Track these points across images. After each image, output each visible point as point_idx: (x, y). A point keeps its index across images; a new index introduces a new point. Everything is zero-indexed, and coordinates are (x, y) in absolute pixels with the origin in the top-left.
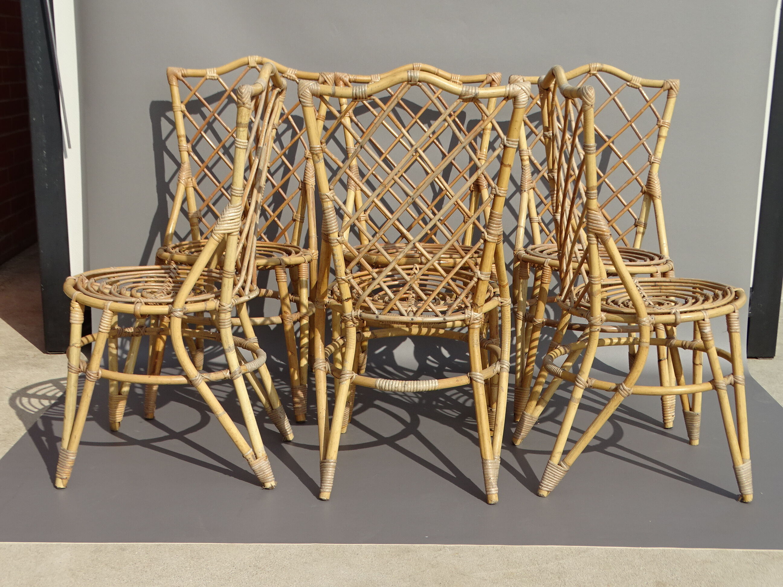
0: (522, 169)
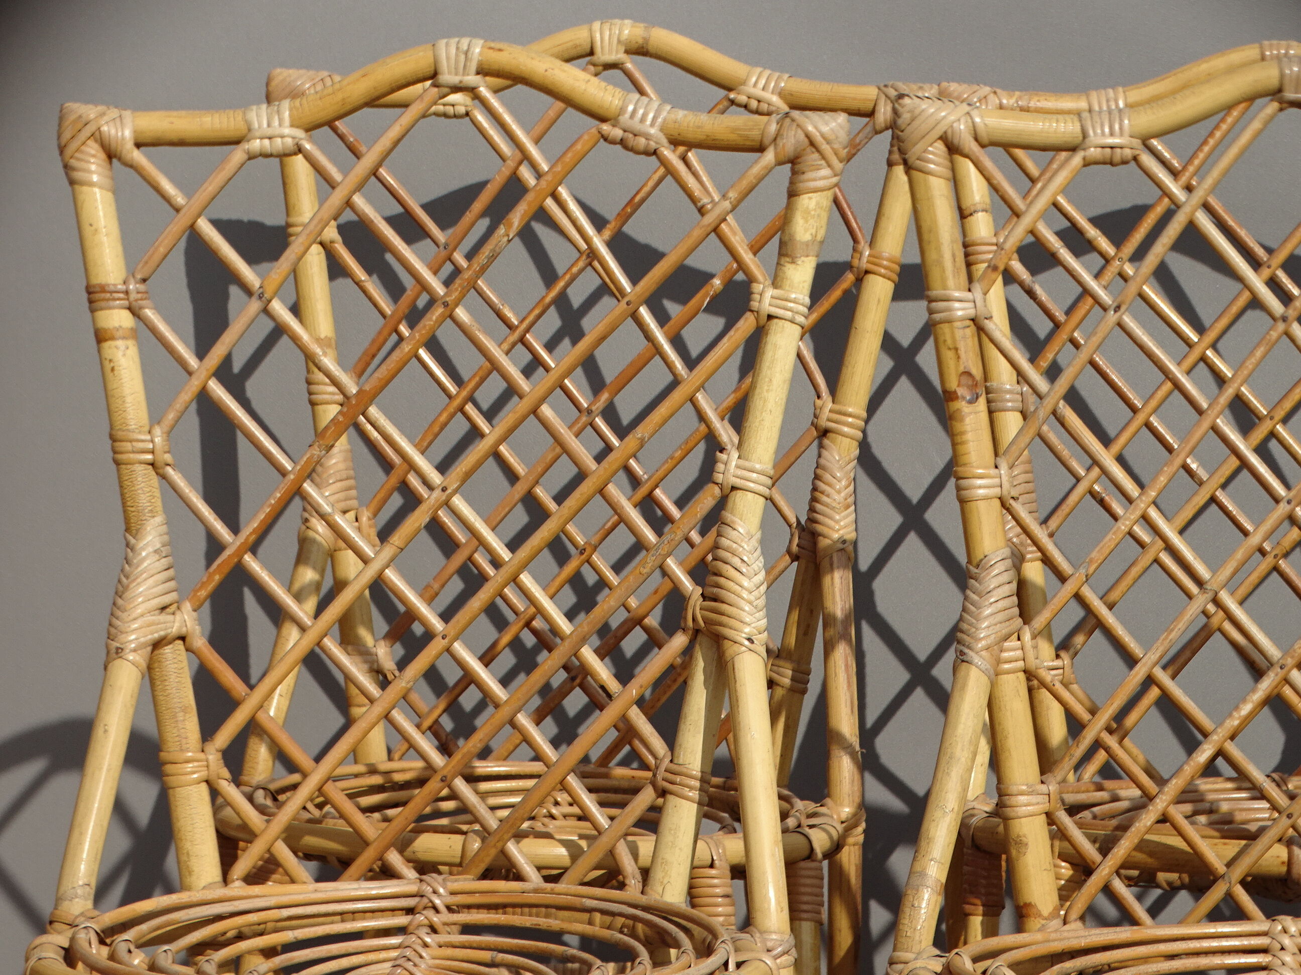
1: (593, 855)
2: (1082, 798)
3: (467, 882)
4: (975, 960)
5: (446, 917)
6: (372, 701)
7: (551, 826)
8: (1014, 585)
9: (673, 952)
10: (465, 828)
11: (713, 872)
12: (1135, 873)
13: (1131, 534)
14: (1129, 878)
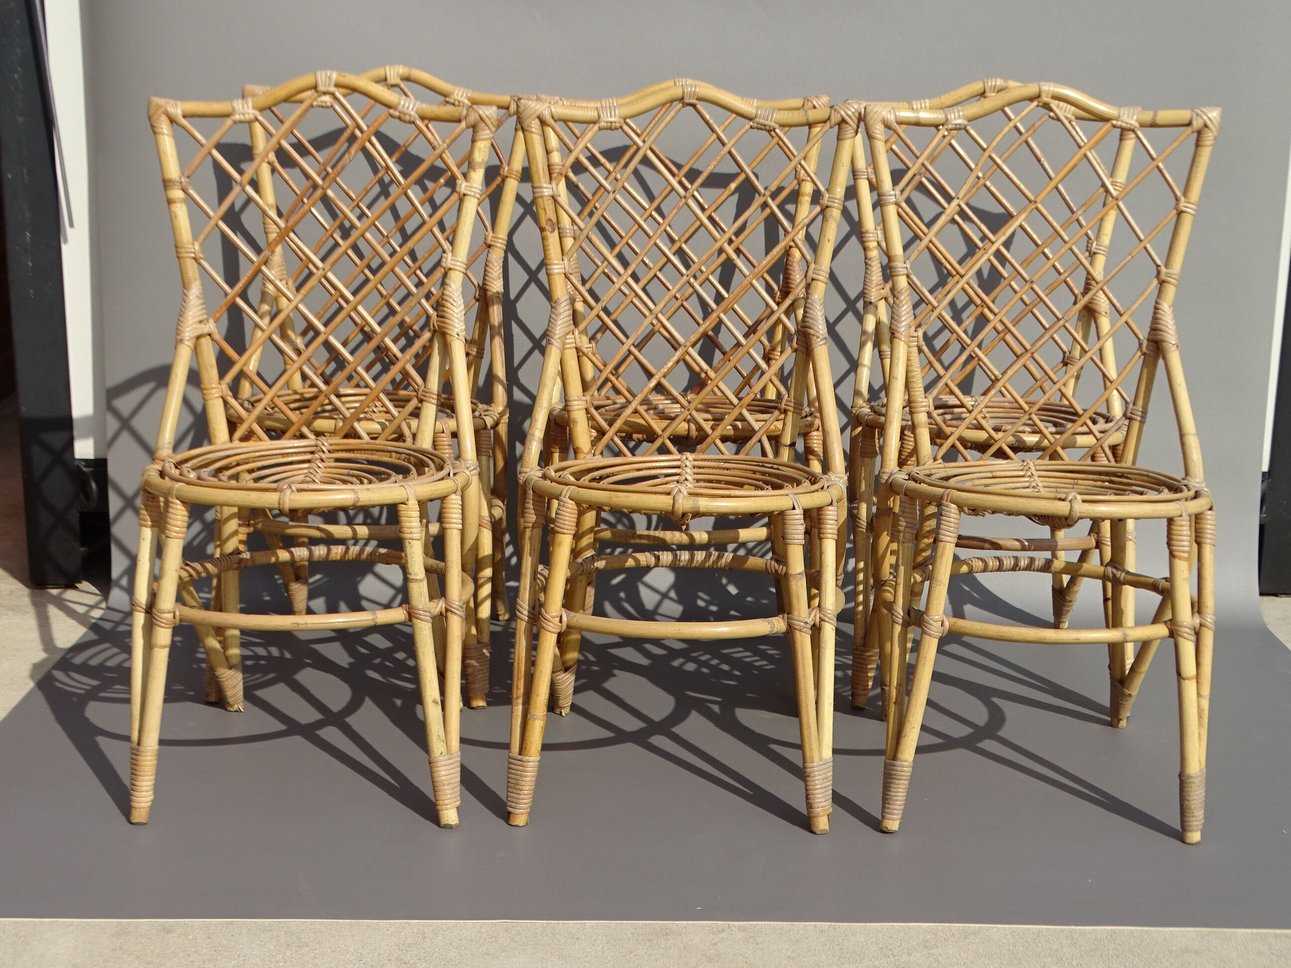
0: (866, 264)
1: (391, 428)
2: (601, 403)
3: (337, 440)
4: (556, 471)
5: (328, 455)
6: (293, 361)
7: (374, 416)
8: (571, 312)
9: (426, 469)
10: (336, 417)
11: (444, 435)
12: (624, 434)
13: (620, 289)
14: (621, 437)
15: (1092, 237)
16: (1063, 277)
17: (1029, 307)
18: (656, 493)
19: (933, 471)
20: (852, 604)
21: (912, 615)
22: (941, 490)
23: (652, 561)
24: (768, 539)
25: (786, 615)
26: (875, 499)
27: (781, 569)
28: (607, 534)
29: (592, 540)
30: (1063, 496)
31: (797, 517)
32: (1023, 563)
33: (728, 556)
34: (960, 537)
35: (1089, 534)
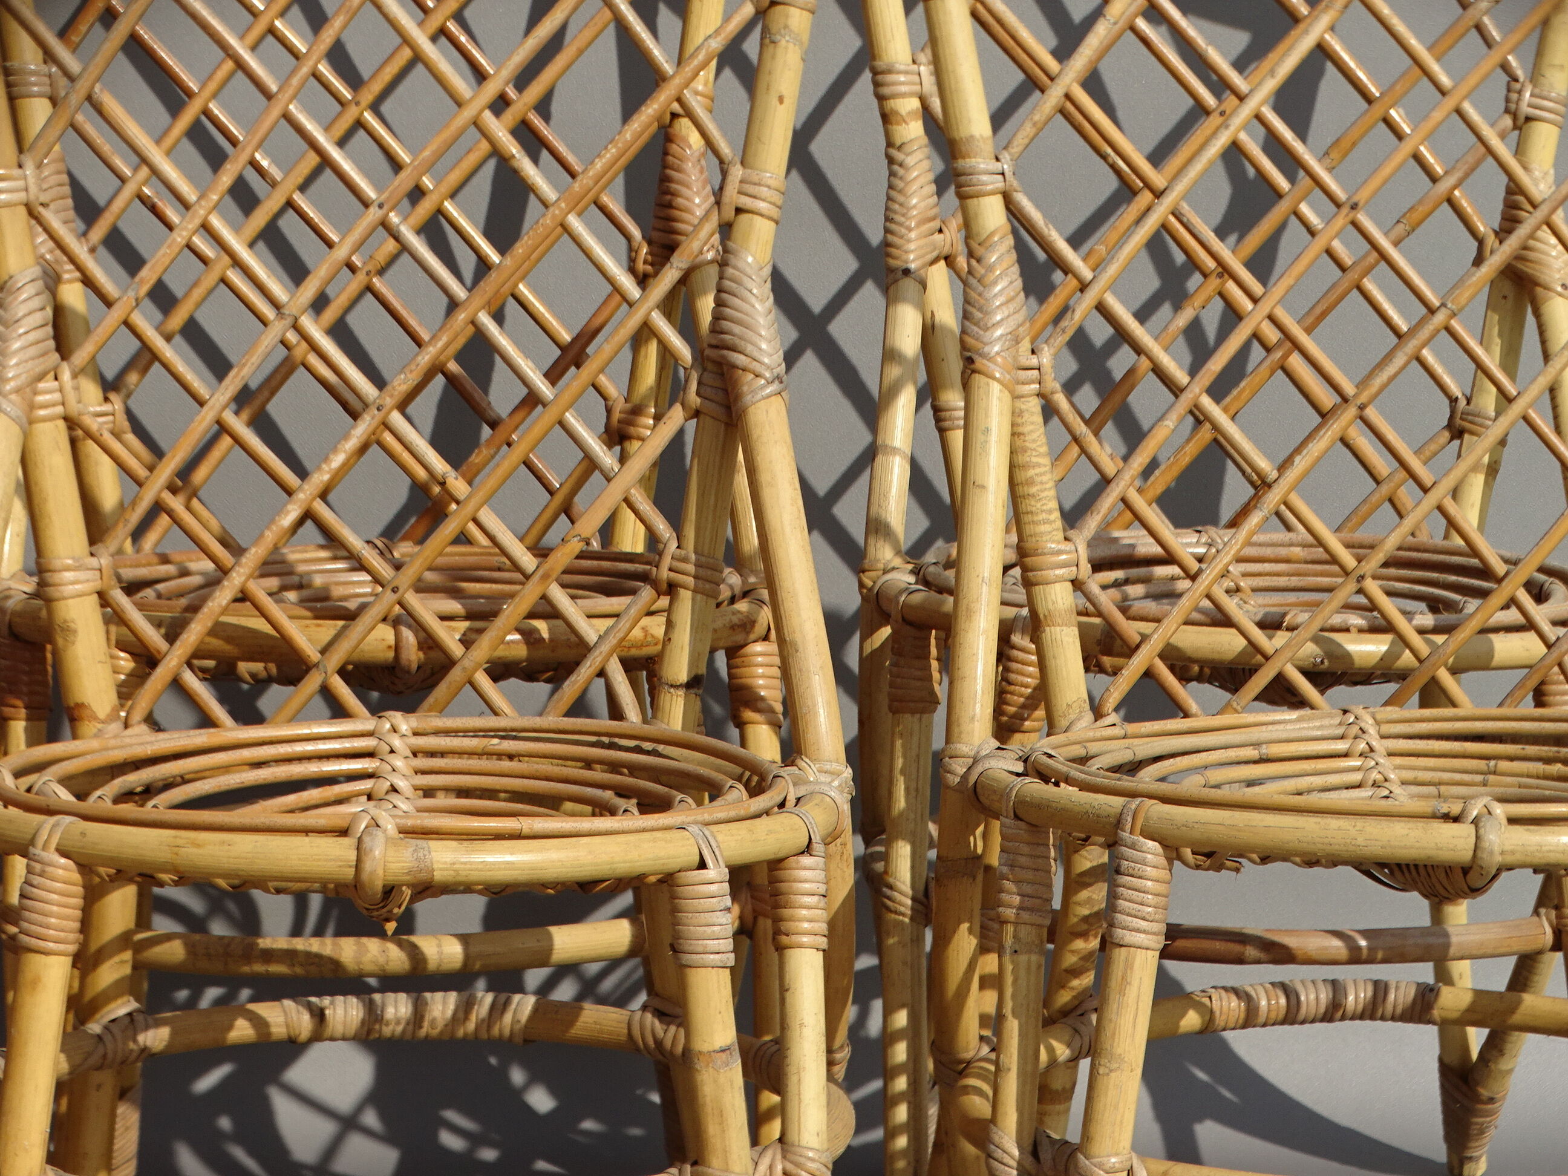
0: (891, 161)
2: (143, 573)
4: (18, 774)
8: (49, 312)
12: (210, 663)
13: (189, 246)
14: (203, 670)
15: (1520, 73)
16: (1443, 187)
17: (1353, 276)
18: (306, 831)
19: (1094, 748)
20: (876, 1134)
21: (1046, 1155)
22: (1117, 802)
23: (304, 1023)
24: (635, 951)
25: (688, 1168)
26: (933, 829)
27: (671, 1035)
28: (174, 952)
29: (127, 970)
30: (1455, 809)
31: (713, 888)
32: (1356, 997)
33: (523, 1005)
34: (1173, 932)
35: (1536, 912)
